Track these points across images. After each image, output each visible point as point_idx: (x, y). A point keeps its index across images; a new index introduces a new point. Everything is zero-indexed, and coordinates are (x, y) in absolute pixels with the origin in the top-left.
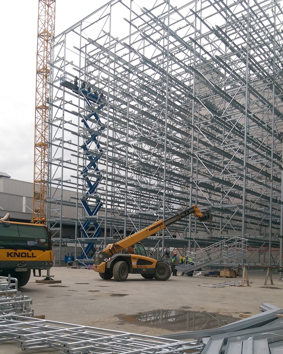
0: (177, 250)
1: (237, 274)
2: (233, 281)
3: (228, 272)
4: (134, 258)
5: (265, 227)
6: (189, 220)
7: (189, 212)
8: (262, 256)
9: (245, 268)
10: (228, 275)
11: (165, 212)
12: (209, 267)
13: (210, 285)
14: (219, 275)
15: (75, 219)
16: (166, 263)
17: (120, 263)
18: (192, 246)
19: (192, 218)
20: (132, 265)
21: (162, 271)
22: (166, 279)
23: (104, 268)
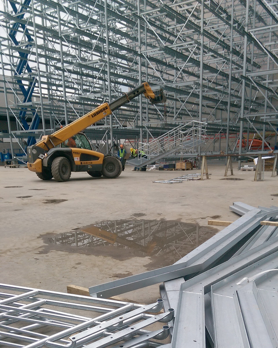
0: (128, 142)
1: (193, 165)
2: (190, 174)
3: (184, 164)
4: (77, 153)
5: (221, 111)
6: (140, 105)
7: (138, 91)
8: (217, 145)
9: (205, 158)
10: (184, 168)
11: (110, 94)
12: (163, 160)
13: (166, 181)
14: (174, 167)
15: (5, 108)
16: (114, 158)
17: (59, 160)
18: (144, 137)
19: (142, 103)
20: (74, 161)
21: (111, 168)
22: (116, 176)
23: (41, 167)
